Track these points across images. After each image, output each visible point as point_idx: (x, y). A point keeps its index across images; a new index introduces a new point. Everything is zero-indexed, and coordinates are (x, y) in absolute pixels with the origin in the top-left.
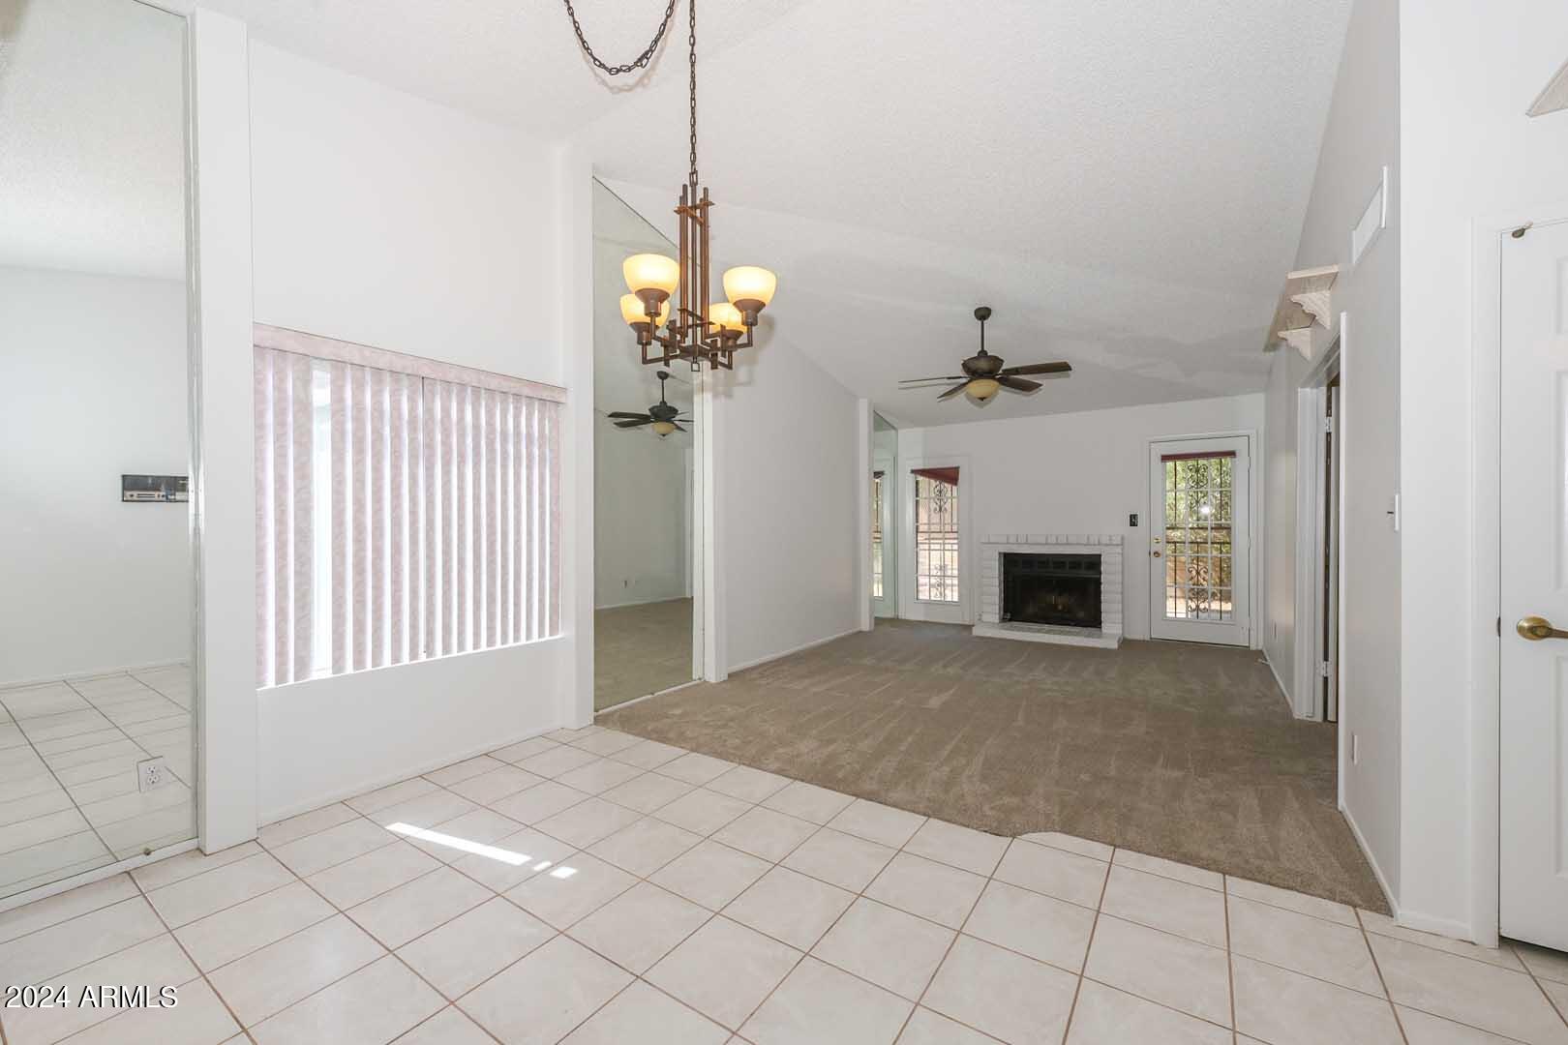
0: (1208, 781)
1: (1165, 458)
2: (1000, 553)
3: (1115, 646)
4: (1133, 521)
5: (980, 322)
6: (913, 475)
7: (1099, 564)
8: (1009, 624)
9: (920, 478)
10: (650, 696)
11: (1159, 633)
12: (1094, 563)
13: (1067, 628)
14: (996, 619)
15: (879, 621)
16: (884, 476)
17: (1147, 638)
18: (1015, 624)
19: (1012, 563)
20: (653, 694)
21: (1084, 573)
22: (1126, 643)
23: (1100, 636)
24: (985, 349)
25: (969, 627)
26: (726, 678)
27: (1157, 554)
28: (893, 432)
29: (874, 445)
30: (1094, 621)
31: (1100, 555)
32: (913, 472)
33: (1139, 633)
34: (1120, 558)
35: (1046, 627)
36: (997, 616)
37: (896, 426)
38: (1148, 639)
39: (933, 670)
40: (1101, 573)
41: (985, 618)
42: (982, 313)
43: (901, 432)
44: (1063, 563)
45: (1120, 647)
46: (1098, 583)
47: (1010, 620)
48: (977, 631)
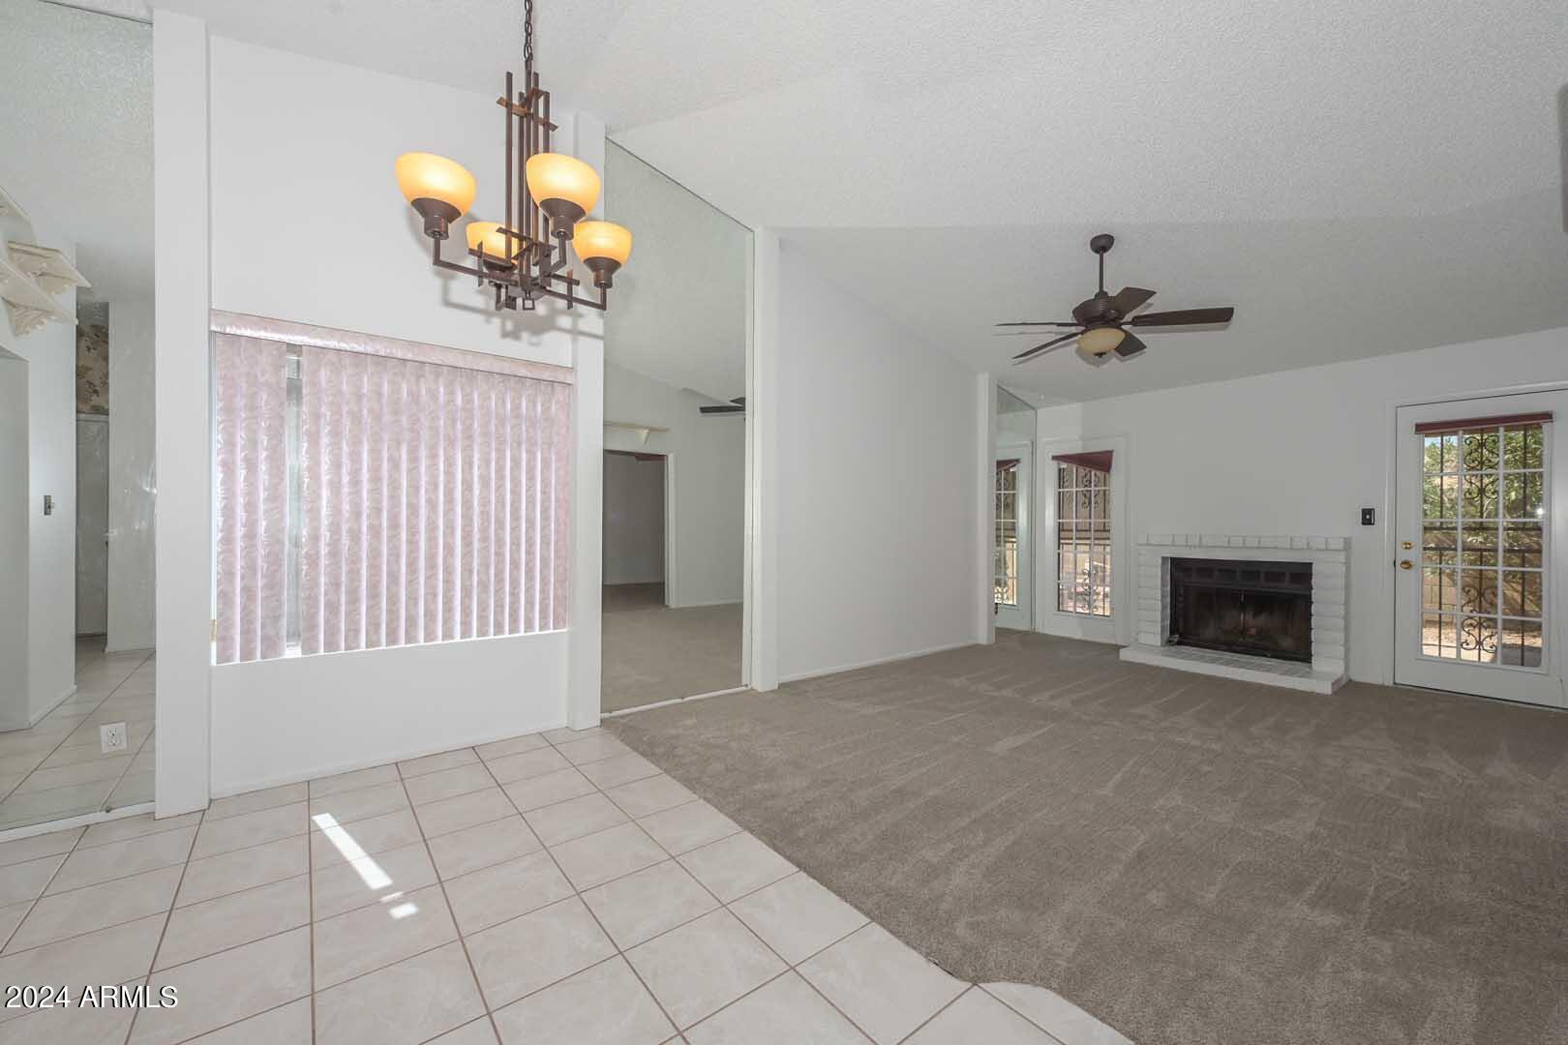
0: (1387, 947)
1: (1424, 429)
2: (1164, 559)
3: (1326, 689)
4: (1368, 517)
5: (1098, 256)
6: (1055, 463)
7: (1310, 575)
8: (1174, 649)
9: (1064, 466)
10: (679, 701)
11: (1408, 677)
12: (1301, 573)
13: (1257, 660)
14: (1157, 640)
15: (1002, 633)
16: (1020, 465)
17: (1389, 683)
18: (1184, 649)
19: (1181, 571)
20: (683, 698)
21: (1286, 587)
22: (1349, 689)
23: (1308, 675)
24: (1105, 289)
25: (1116, 648)
26: (776, 687)
27: (1407, 565)
28: (1030, 413)
29: (997, 429)
30: (1301, 653)
31: (1311, 564)
32: (1055, 458)
33: (1375, 673)
34: (1344, 569)
35: (1228, 656)
36: (1158, 638)
37: (1034, 405)
38: (1391, 684)
39: (1034, 700)
40: (1312, 588)
41: (1143, 638)
42: (1103, 242)
43: (1041, 412)
44: (1258, 572)
45: (1335, 693)
46: (1308, 601)
47: (1179, 643)
48: (1125, 655)
